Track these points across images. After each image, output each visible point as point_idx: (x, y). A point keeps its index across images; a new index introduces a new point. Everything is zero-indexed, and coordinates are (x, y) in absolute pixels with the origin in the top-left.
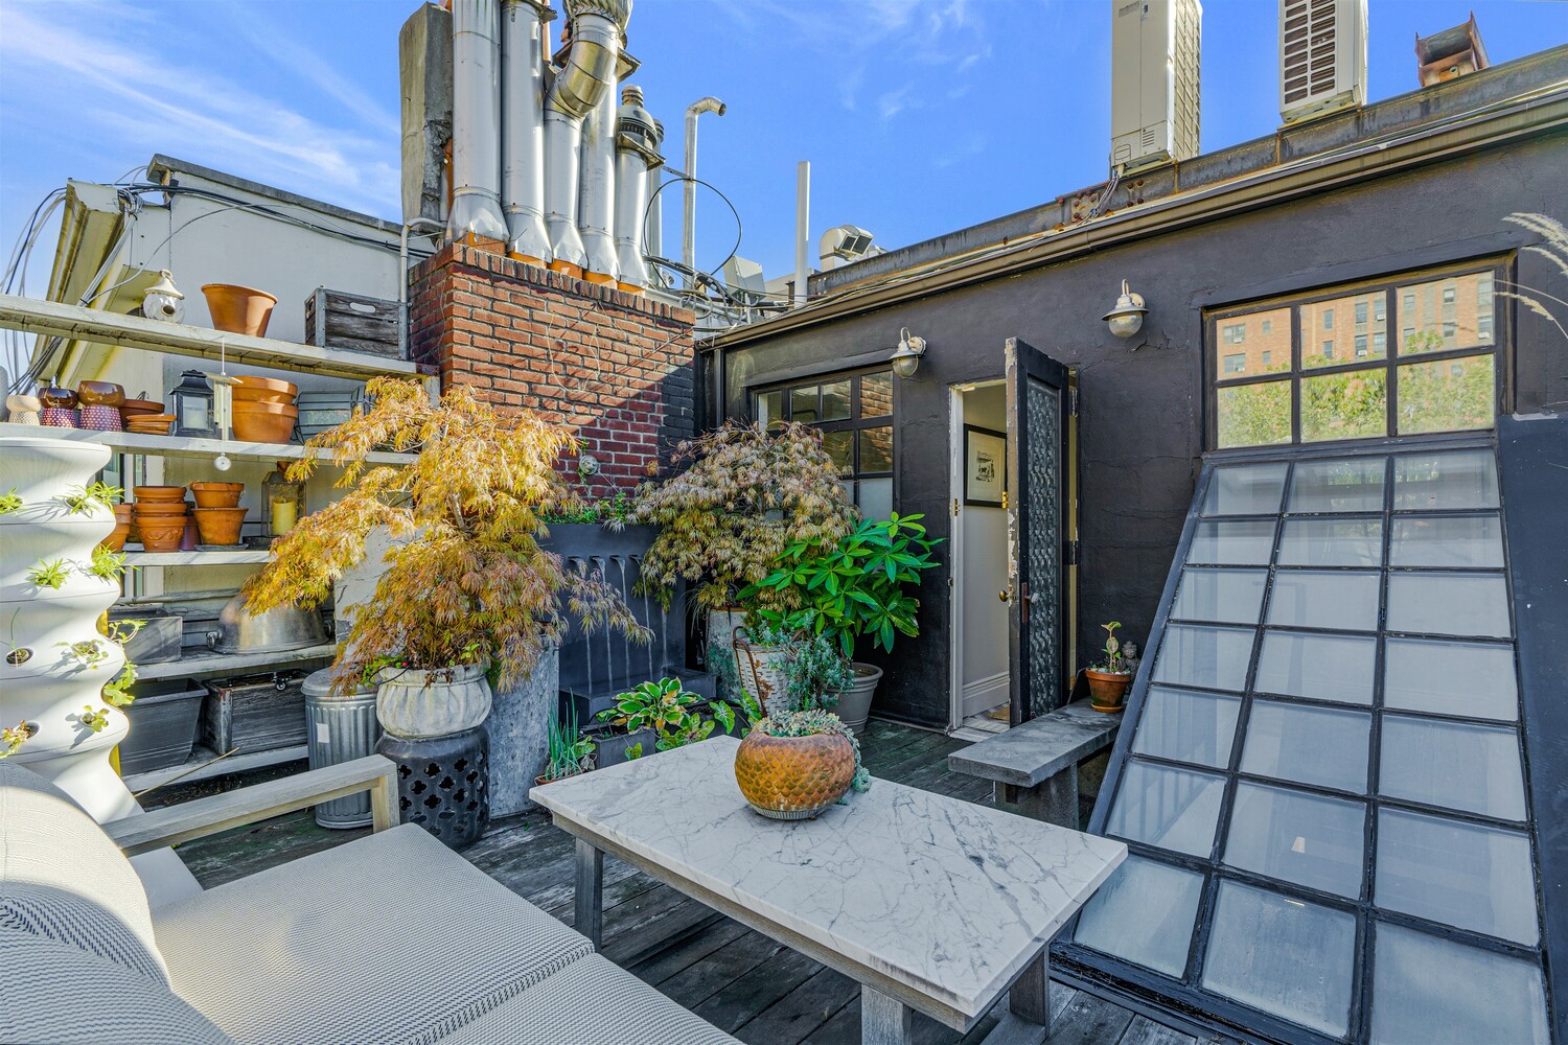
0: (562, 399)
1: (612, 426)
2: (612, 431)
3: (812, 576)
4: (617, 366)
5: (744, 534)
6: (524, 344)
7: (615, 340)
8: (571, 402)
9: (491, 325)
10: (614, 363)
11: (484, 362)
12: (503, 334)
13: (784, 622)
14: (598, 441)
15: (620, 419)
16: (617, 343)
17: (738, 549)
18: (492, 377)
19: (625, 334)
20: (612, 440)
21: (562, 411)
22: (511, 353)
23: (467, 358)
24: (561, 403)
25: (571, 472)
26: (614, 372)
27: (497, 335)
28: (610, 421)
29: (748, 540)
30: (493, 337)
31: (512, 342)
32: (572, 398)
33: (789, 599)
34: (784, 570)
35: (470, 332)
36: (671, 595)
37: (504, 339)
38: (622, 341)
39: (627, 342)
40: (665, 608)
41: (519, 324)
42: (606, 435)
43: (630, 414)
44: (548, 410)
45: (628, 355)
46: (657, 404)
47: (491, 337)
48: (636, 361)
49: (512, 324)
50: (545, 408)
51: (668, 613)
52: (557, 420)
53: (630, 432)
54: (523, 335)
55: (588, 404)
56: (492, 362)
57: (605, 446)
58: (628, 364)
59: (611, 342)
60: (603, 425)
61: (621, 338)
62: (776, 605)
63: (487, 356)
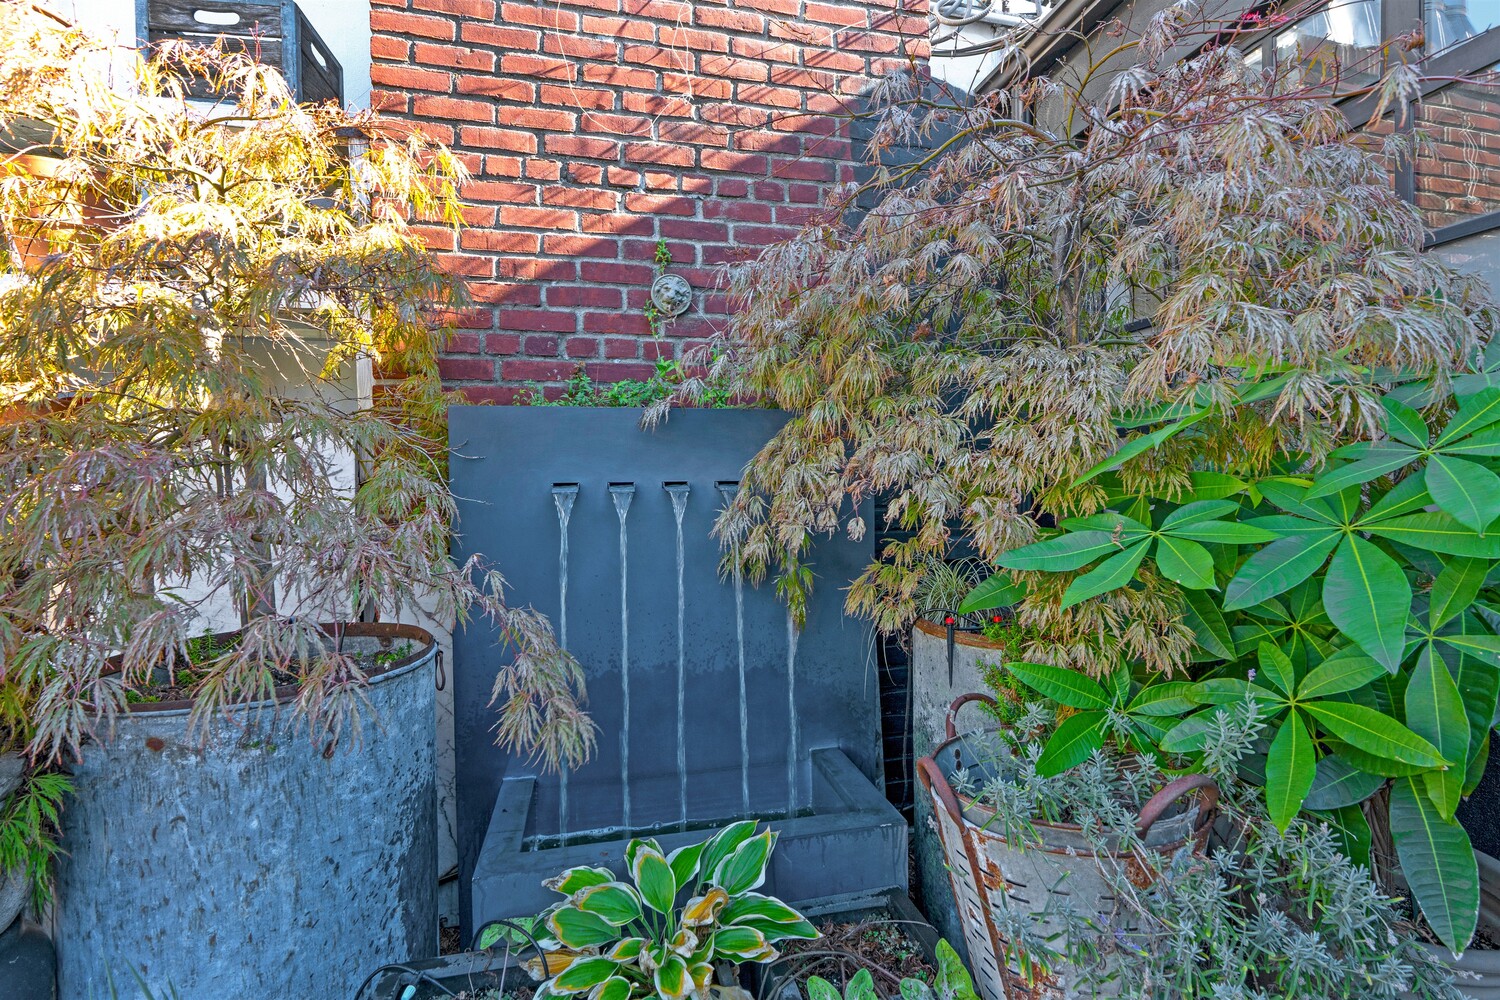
0: (615, 162)
1: (730, 214)
2: (731, 225)
3: (1243, 550)
4: (742, 87)
5: (972, 404)
6: (528, 51)
7: (737, 32)
8: (638, 166)
9: (454, 18)
10: (736, 80)
11: (439, 93)
12: (479, 34)
13: (1118, 720)
14: (698, 246)
15: (752, 199)
16: (742, 40)
17: (943, 451)
18: (454, 122)
19: (762, 18)
20: (732, 242)
21: (615, 187)
22: (498, 73)
23: (401, 88)
24: (612, 169)
25: (635, 312)
26: (735, 100)
27: (465, 37)
28: (726, 203)
29: (985, 421)
30: (459, 42)
31: (500, 51)
32: (636, 157)
33: (1137, 633)
34: (1115, 519)
35: (407, 35)
36: (808, 580)
37: (482, 46)
38: (755, 34)
39: (767, 35)
40: (795, 611)
41: (514, 13)
42: (720, 233)
43: (776, 188)
44: (581, 185)
45: (770, 62)
46: (840, 164)
47: (455, 43)
48: (787, 72)
49: (499, 15)
50: (576, 182)
51: (801, 626)
52: (602, 204)
53: (774, 226)
54: (525, 35)
55: (676, 170)
56: (456, 94)
57: (712, 256)
58: (770, 82)
59: (727, 37)
60: (709, 212)
61: (752, 26)
62: (1080, 650)
63: (448, 80)
